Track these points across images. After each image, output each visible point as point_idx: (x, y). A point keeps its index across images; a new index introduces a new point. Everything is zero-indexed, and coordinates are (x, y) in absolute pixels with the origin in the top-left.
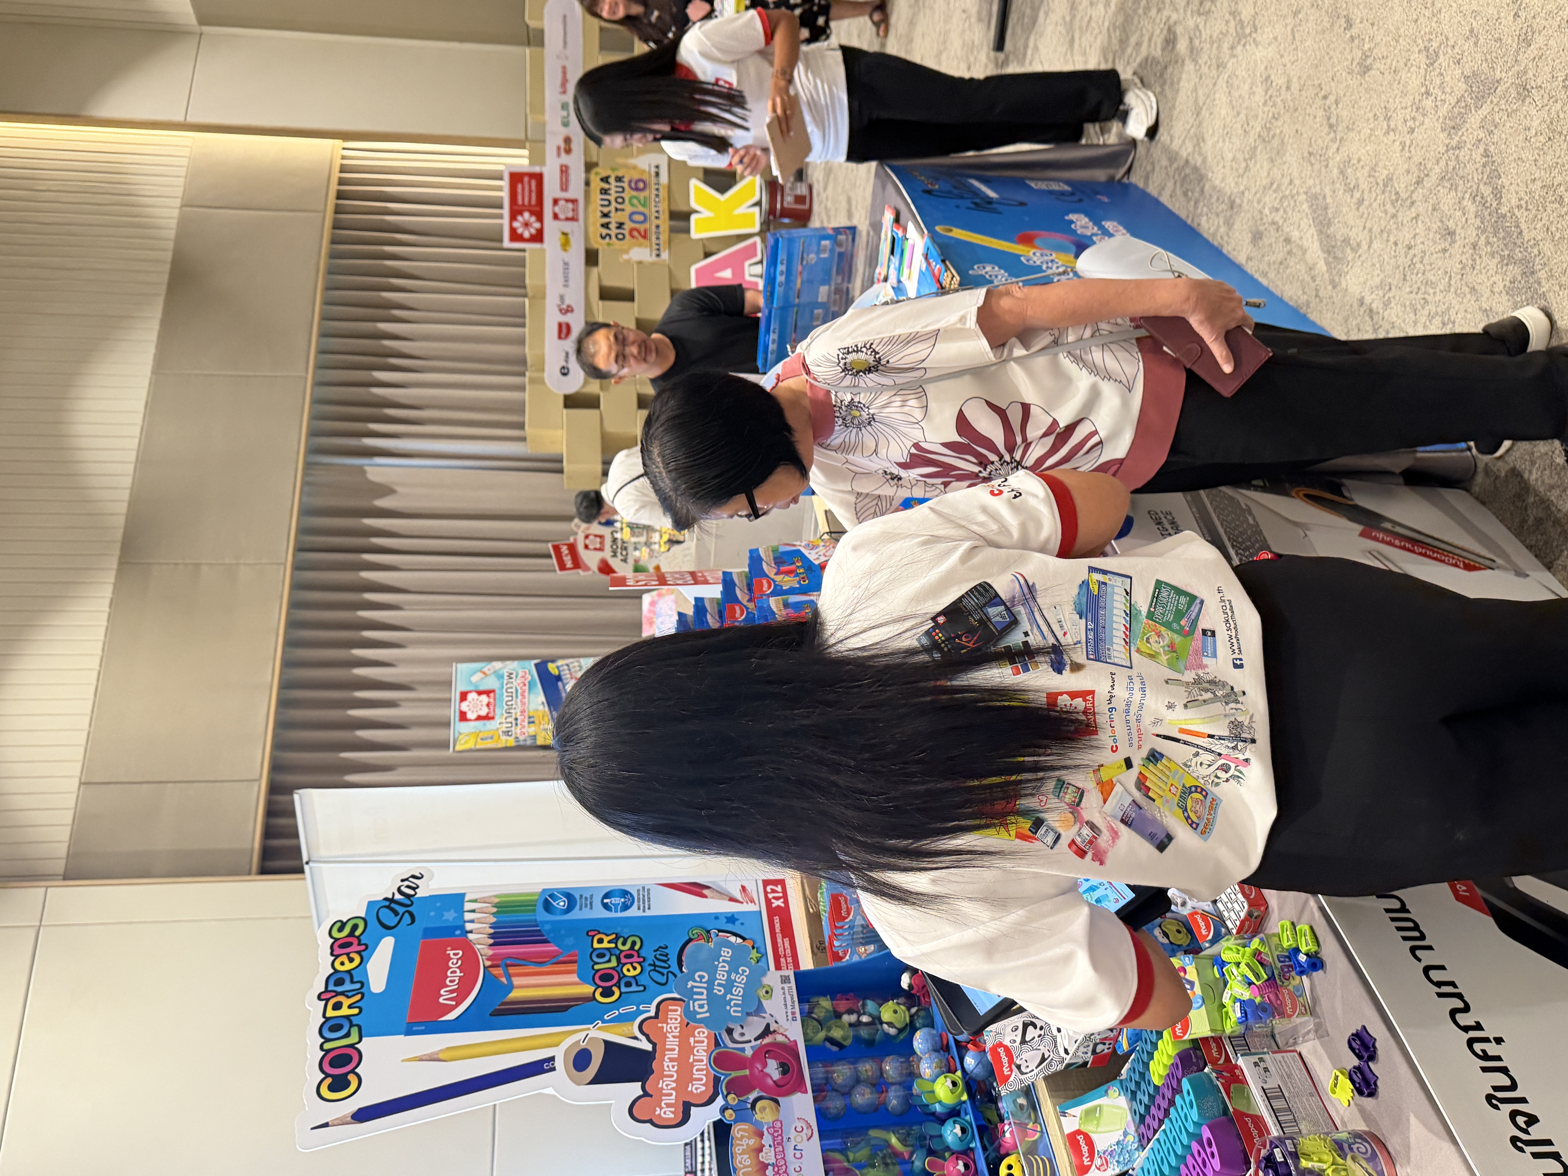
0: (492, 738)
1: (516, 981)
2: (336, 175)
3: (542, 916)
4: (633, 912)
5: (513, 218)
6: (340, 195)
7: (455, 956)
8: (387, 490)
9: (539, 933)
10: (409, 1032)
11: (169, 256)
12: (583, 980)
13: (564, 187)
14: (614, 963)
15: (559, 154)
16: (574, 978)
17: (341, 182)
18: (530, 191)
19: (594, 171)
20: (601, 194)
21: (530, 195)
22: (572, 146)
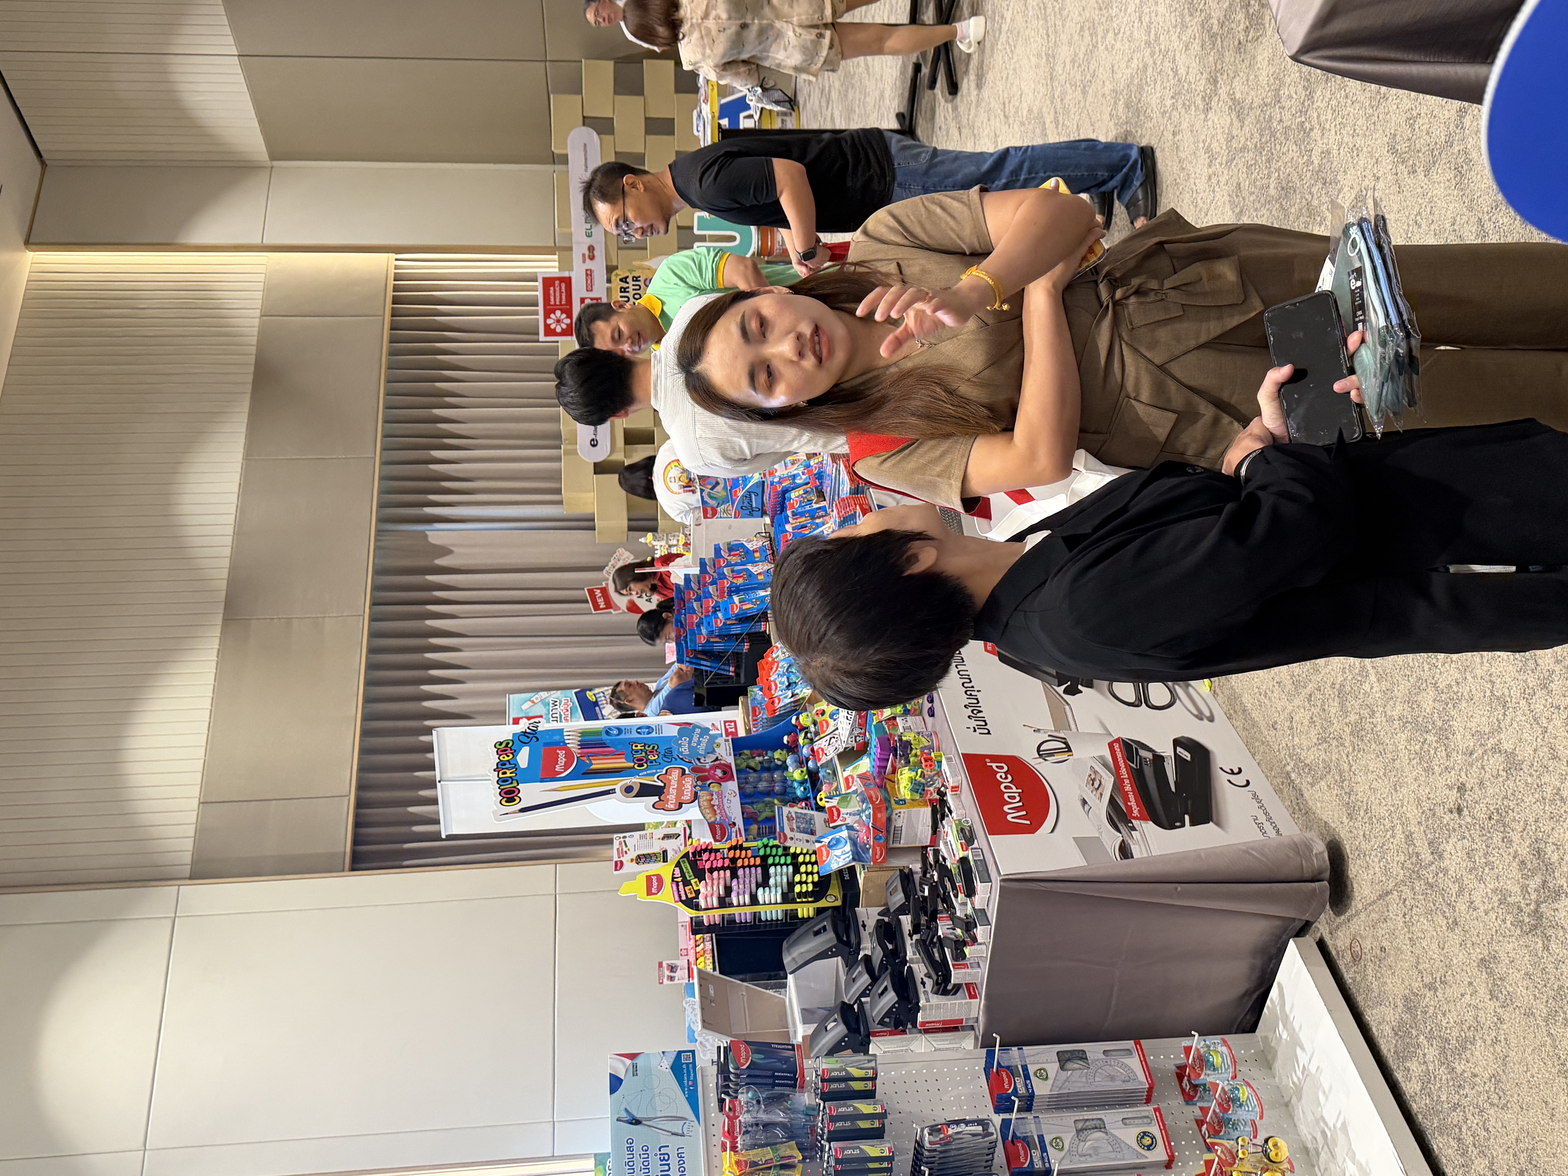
1: (593, 762)
2: (391, 283)
3: (604, 737)
4: (653, 735)
5: (547, 316)
6: (396, 300)
7: (561, 754)
8: (445, 551)
9: (604, 743)
10: (542, 781)
11: (252, 359)
12: (628, 761)
13: (589, 287)
14: (644, 754)
15: (584, 261)
16: (624, 760)
17: (396, 289)
18: (561, 292)
19: (614, 273)
20: (621, 292)
21: (561, 296)
22: (595, 253)
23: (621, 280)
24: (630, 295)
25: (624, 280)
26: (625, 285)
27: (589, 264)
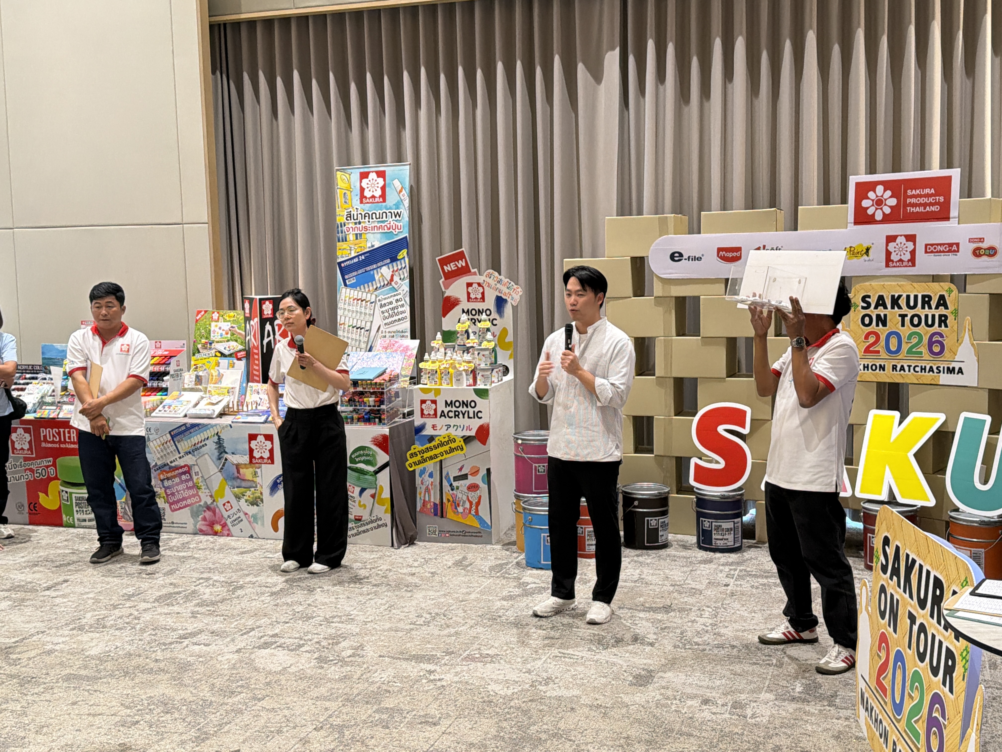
0: (345, 202)
5: (887, 185)
13: (930, 249)
15: (971, 240)
18: (925, 205)
19: (953, 287)
20: (924, 297)
21: (920, 205)
22: (985, 258)
23: (942, 297)
24: (918, 310)
25: (942, 302)
26: (934, 304)
27: (967, 248)
